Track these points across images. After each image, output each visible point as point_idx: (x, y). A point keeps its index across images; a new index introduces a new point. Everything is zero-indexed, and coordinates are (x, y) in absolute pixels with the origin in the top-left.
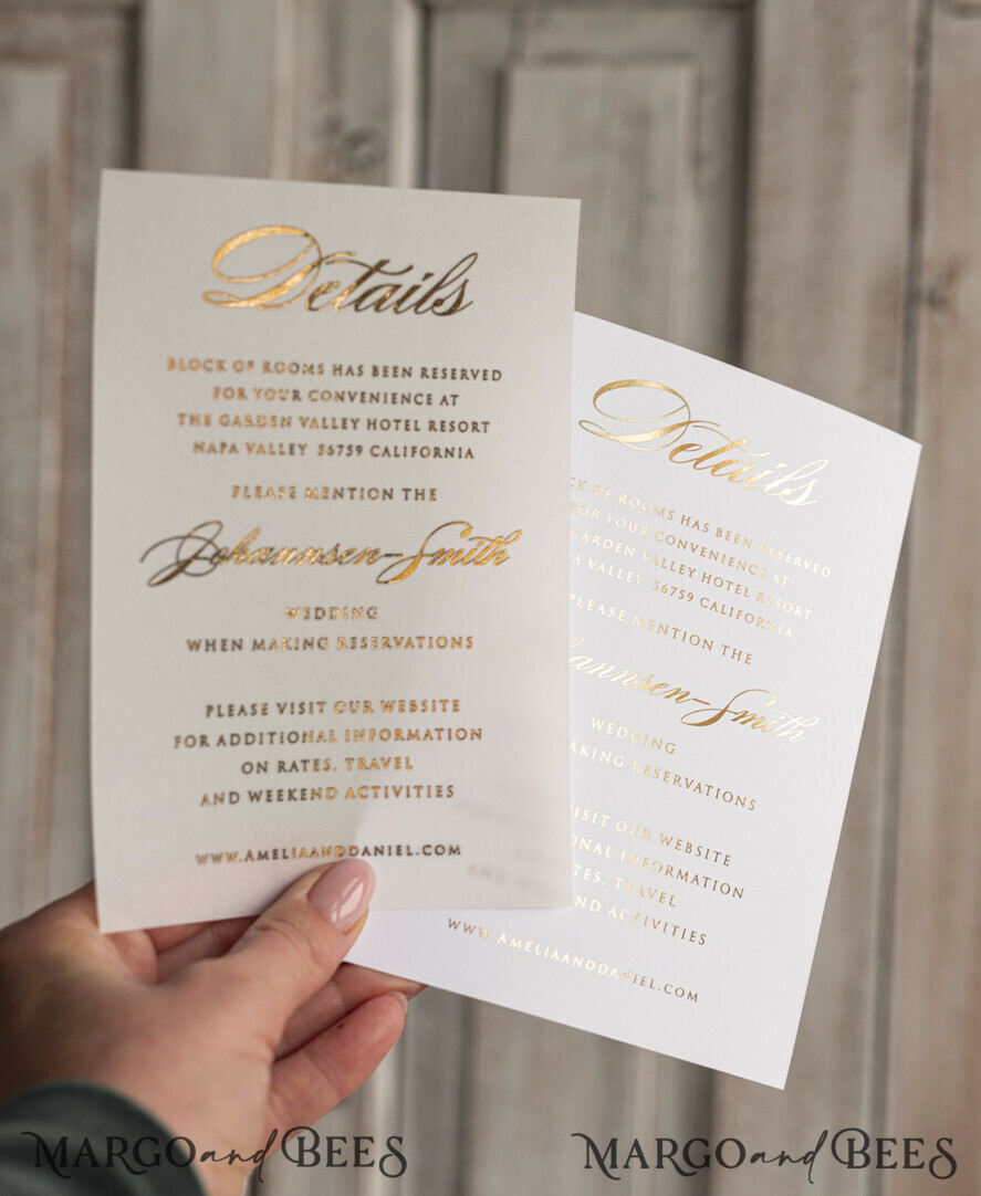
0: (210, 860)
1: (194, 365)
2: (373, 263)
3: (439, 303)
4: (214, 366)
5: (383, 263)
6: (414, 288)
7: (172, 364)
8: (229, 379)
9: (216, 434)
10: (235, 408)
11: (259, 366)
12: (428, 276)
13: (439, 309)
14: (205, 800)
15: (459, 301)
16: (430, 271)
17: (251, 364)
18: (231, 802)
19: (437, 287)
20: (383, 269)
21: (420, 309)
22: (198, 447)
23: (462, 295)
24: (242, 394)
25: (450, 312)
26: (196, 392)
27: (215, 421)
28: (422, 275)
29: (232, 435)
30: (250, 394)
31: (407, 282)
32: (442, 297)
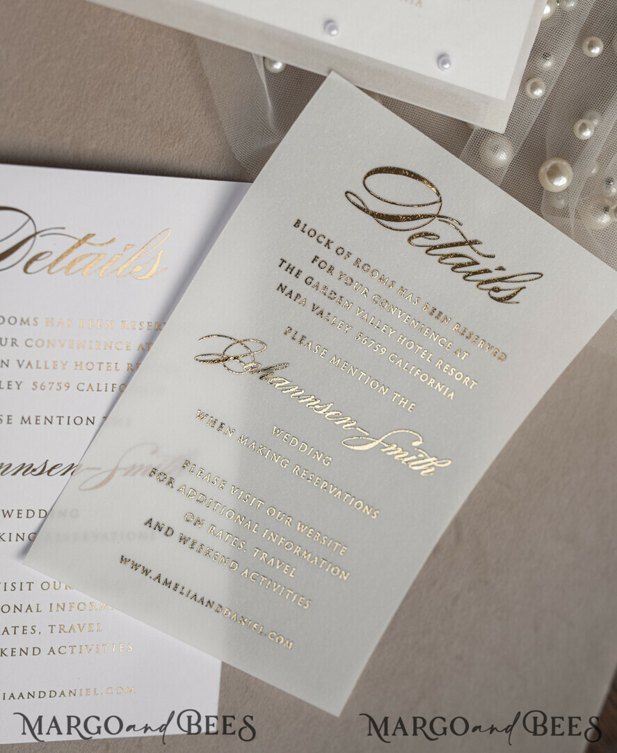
0: (129, 564)
1: (312, 233)
2: (470, 238)
3: (497, 290)
4: (325, 241)
5: (475, 242)
6: (486, 271)
7: (297, 224)
8: (328, 256)
9: (297, 285)
10: (321, 276)
11: (353, 259)
12: (501, 269)
13: (493, 294)
14: (149, 522)
15: (510, 297)
16: (505, 267)
17: (349, 254)
18: (166, 534)
19: (502, 280)
20: (474, 246)
21: (481, 286)
22: (281, 288)
23: (514, 295)
24: (331, 269)
25: (499, 300)
26: (302, 251)
27: (303, 277)
28: (497, 266)
29: (307, 292)
30: (336, 273)
31: (484, 263)
32: (502, 288)
